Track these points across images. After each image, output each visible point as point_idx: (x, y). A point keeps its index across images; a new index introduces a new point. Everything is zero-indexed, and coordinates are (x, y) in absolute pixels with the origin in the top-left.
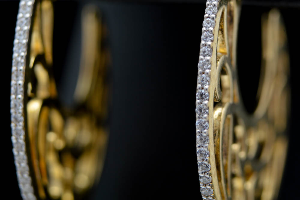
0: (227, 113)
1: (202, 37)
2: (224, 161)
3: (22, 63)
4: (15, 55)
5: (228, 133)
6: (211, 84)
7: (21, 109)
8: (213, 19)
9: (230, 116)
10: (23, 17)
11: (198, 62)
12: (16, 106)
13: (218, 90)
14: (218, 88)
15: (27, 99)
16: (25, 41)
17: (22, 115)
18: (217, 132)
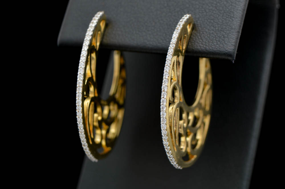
0: (177, 107)
1: (164, 74)
2: (175, 129)
3: (81, 83)
4: (78, 79)
5: (177, 116)
6: (167, 96)
7: (81, 103)
8: (169, 66)
9: (178, 109)
10: (82, 62)
11: (162, 86)
12: (79, 96)
13: (171, 98)
14: (171, 97)
15: (84, 99)
16: (83, 73)
17: (81, 106)
18: (171, 116)
